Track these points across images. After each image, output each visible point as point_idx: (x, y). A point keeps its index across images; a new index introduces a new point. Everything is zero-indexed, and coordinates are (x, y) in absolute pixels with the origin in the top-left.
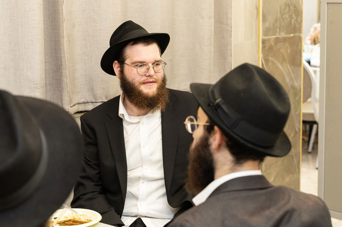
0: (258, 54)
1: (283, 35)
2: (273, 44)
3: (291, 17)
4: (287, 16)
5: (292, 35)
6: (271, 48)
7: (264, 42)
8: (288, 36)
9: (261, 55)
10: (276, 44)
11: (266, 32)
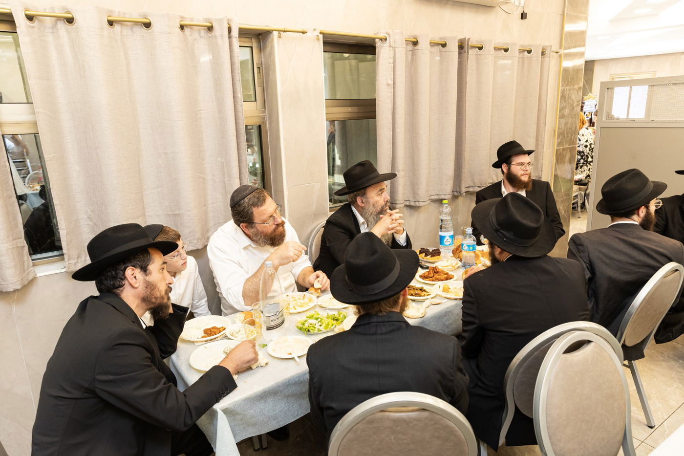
0: (553, 158)
1: (567, 146)
2: (561, 151)
3: (572, 135)
4: (570, 135)
5: (571, 146)
6: (560, 154)
7: (557, 150)
8: (569, 146)
9: (555, 158)
10: (563, 151)
11: (559, 144)
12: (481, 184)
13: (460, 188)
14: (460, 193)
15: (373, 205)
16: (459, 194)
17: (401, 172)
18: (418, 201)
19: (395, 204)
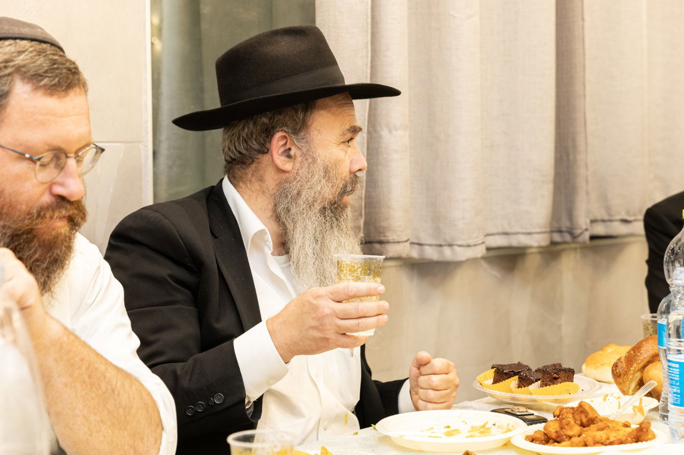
12: (628, 213)
13: (571, 216)
14: (571, 233)
15: (326, 171)
16: (568, 238)
17: (400, 133)
18: (450, 245)
19: (381, 242)
